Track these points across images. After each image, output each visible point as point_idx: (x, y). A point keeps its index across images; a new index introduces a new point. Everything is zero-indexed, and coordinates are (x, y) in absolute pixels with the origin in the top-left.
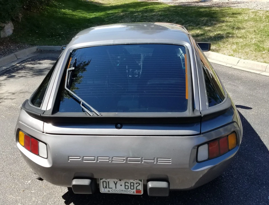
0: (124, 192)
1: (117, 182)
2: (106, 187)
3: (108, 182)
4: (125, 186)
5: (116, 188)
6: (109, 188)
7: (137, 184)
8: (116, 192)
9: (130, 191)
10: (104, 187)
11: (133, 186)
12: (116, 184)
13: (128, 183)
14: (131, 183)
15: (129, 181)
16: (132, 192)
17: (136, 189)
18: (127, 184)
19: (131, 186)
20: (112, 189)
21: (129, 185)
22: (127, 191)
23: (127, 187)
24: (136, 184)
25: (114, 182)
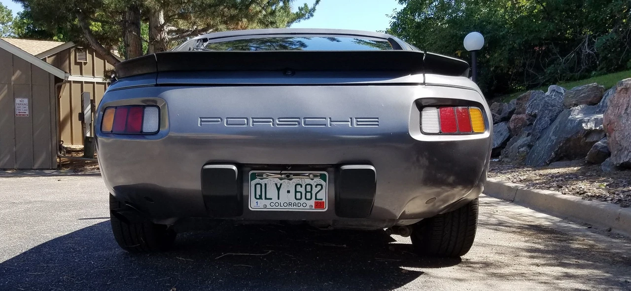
0: (293, 207)
1: (281, 184)
2: (261, 198)
3: (266, 184)
4: (296, 192)
5: (279, 199)
6: (266, 198)
7: (318, 186)
8: (279, 207)
9: (304, 205)
10: (258, 197)
11: (311, 192)
12: (279, 189)
13: (301, 187)
14: (307, 186)
15: (303, 182)
16: (308, 207)
17: (316, 199)
18: (299, 189)
19: (306, 192)
20: (270, 201)
21: (303, 190)
22: (299, 205)
23: (298, 195)
24: (316, 187)
25: (276, 184)
